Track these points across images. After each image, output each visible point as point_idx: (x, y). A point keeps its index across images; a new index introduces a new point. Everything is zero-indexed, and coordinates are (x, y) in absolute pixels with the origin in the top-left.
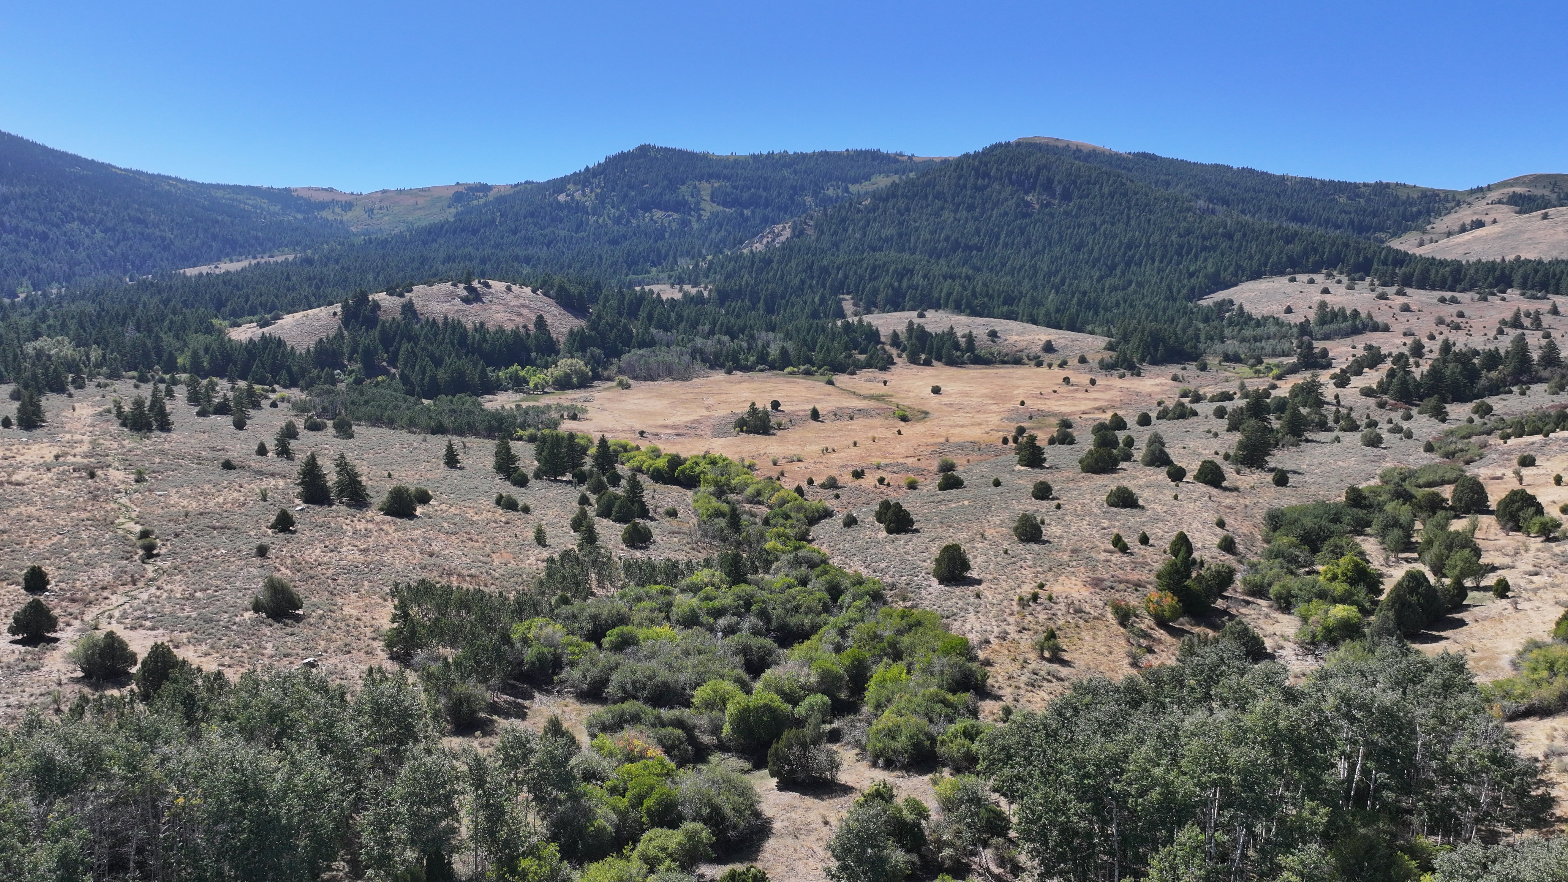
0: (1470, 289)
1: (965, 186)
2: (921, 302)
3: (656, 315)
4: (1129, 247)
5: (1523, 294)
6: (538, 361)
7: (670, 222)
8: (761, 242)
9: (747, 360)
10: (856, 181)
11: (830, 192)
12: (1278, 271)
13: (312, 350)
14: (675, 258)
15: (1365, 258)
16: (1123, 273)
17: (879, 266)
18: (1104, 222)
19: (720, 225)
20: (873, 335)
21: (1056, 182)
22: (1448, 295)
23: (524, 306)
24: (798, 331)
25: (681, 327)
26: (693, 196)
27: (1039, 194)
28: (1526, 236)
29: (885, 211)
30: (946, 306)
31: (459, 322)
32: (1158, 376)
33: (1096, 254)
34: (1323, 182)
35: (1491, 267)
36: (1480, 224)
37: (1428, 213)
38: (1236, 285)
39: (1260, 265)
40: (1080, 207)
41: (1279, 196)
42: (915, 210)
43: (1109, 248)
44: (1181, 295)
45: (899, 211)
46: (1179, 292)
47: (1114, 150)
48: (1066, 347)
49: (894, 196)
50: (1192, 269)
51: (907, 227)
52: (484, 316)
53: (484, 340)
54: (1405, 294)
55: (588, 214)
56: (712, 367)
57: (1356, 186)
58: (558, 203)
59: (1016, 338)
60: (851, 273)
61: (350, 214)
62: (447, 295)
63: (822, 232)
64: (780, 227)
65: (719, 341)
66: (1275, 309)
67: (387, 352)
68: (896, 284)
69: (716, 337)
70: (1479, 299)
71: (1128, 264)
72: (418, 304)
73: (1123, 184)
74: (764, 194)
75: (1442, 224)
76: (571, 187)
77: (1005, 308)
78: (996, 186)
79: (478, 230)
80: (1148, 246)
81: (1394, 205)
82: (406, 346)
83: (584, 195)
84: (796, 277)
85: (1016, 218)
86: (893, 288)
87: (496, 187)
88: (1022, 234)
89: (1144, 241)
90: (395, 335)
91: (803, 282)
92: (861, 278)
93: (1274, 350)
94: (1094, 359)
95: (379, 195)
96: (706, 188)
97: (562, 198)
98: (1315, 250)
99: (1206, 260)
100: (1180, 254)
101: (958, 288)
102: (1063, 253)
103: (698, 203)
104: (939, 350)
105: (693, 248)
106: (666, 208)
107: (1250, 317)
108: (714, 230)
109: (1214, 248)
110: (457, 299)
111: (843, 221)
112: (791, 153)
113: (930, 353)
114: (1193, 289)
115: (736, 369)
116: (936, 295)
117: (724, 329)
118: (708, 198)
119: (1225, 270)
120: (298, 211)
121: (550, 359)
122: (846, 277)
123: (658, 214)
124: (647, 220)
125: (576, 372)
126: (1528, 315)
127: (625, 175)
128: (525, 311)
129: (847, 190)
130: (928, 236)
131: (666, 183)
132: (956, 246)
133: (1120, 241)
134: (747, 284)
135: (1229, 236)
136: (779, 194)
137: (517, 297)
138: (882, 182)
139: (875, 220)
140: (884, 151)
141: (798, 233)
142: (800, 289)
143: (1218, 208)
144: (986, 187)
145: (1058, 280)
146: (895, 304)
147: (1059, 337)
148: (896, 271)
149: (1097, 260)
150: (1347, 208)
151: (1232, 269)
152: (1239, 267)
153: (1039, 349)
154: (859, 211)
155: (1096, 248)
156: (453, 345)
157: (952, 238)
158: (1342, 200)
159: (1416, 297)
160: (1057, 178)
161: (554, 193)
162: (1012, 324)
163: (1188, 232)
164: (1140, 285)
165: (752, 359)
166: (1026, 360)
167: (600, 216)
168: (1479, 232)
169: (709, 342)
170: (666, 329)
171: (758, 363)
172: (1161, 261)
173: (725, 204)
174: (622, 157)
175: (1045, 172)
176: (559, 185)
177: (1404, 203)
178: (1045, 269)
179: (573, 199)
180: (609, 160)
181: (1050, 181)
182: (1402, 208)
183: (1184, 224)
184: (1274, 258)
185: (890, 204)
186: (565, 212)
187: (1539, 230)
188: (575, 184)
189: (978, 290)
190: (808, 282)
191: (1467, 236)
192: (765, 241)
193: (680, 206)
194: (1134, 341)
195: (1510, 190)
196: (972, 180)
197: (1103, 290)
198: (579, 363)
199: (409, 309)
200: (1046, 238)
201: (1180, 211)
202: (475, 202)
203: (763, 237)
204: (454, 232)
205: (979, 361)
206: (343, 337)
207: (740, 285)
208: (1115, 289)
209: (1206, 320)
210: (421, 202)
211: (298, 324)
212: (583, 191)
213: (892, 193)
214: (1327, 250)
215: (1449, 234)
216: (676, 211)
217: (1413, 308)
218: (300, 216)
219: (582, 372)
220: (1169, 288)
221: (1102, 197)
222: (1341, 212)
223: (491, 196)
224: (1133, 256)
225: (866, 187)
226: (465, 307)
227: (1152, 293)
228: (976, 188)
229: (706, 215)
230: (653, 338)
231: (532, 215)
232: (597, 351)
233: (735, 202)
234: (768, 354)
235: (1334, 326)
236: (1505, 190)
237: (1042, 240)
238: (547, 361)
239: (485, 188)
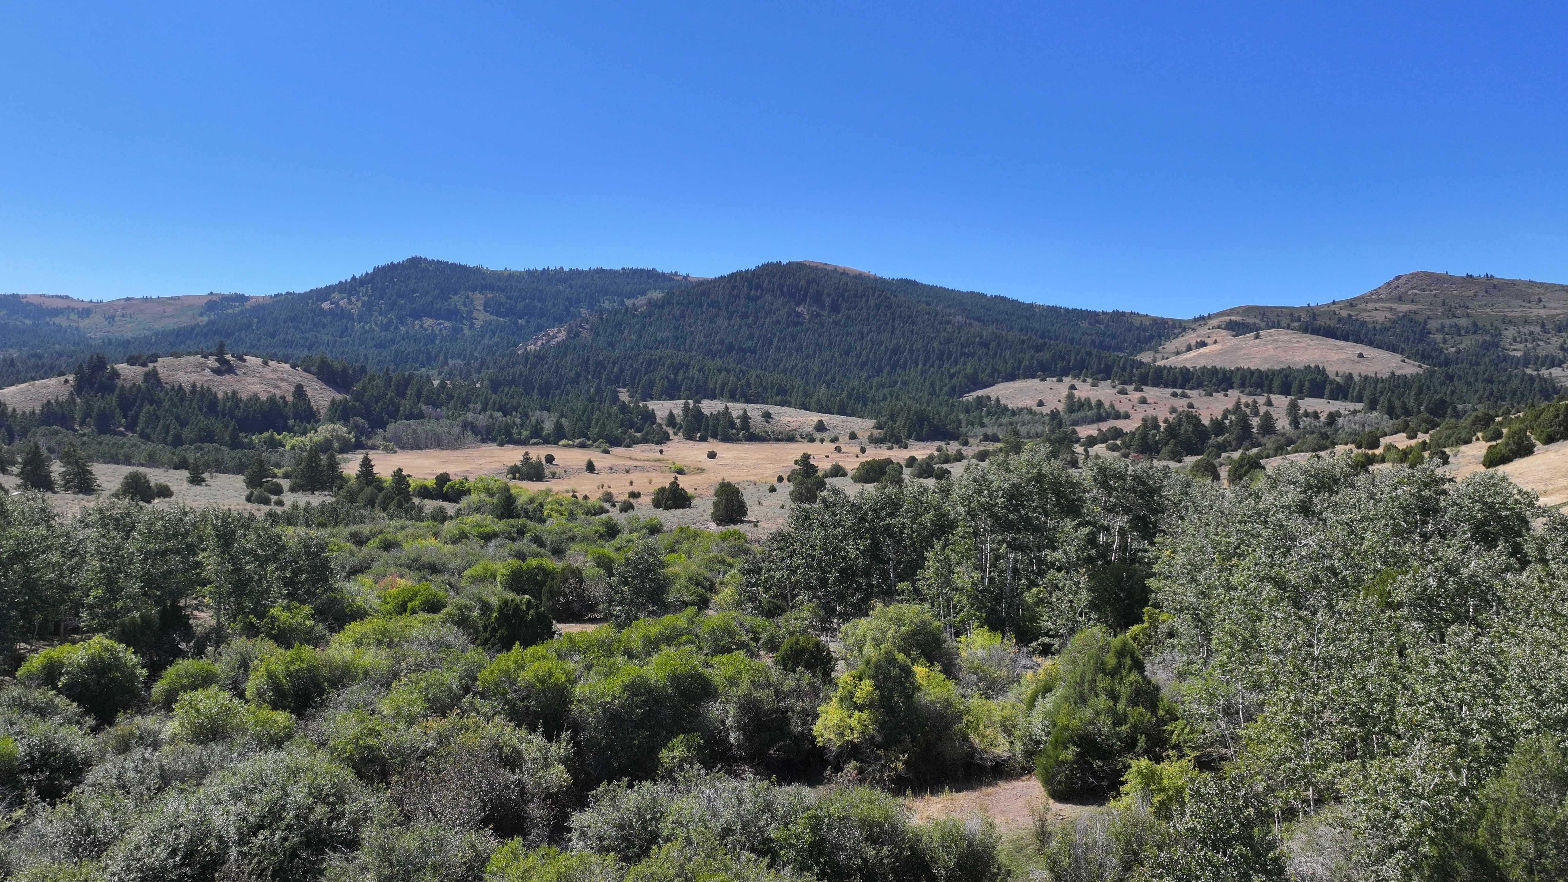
0: (1197, 388)
1: (738, 296)
2: (697, 392)
3: (424, 392)
4: (895, 351)
5: (1242, 392)
6: (296, 428)
7: (441, 330)
8: (535, 344)
9: (520, 434)
10: (631, 296)
11: (606, 305)
12: (1030, 374)
13: (37, 411)
14: (446, 358)
15: (1106, 364)
16: (889, 374)
17: (655, 360)
18: (870, 331)
19: (494, 333)
20: (650, 417)
21: (825, 296)
22: (1179, 391)
23: (282, 380)
24: (573, 411)
25: (451, 404)
26: (465, 306)
27: (809, 305)
28: (1242, 352)
29: (660, 317)
30: (721, 395)
31: (209, 389)
32: (924, 448)
33: (863, 358)
34: (1067, 310)
35: (1214, 371)
36: (1203, 344)
37: (1159, 336)
38: (993, 385)
39: (1013, 368)
40: (848, 317)
41: (1028, 319)
42: (690, 317)
43: (875, 352)
44: (943, 392)
45: (674, 318)
46: (941, 389)
47: (879, 275)
48: (837, 426)
49: (669, 303)
50: (952, 371)
51: (682, 331)
52: (237, 387)
53: (237, 406)
54: (1142, 390)
55: (354, 321)
56: (484, 441)
57: (1096, 314)
58: (321, 309)
59: (789, 419)
60: (627, 367)
61: (87, 321)
62: (196, 366)
63: (598, 334)
64: (555, 330)
65: (491, 416)
66: (1030, 402)
67: (125, 417)
68: (672, 376)
69: (488, 413)
70: (1206, 395)
71: (894, 368)
72: (163, 373)
73: (887, 298)
74: (539, 305)
75: (1171, 346)
76: (336, 296)
77: (779, 398)
78: (769, 297)
79: (232, 334)
80: (911, 351)
81: (1130, 330)
82: (147, 408)
83: (350, 303)
84: (571, 370)
85: (788, 326)
86: (669, 380)
87: (253, 297)
88: (794, 340)
89: (908, 347)
90: (135, 400)
91: (578, 375)
92: (637, 371)
93: (1028, 433)
94: (863, 436)
95: (122, 302)
96: (479, 299)
97: (326, 305)
98: (1062, 358)
99: (965, 364)
100: (941, 359)
101: (732, 378)
102: (833, 356)
103: (471, 312)
104: (715, 427)
105: (464, 350)
106: (437, 317)
107: (1006, 408)
108: (487, 336)
109: (972, 355)
110: (207, 370)
111: (619, 324)
112: (566, 269)
113: (706, 430)
114: (953, 388)
115: (509, 442)
116: (711, 386)
117: (497, 407)
118: (481, 308)
119: (983, 372)
120: (27, 317)
121: (309, 427)
122: (622, 370)
123: (428, 322)
124: (417, 327)
125: (338, 438)
126: (1247, 405)
127: (395, 284)
128: (283, 384)
129: (623, 303)
130: (703, 339)
131: (437, 292)
132: (730, 348)
133: (886, 347)
134: (521, 375)
135: (986, 345)
136: (554, 305)
137: (274, 371)
138: (656, 295)
139: (651, 324)
140: (659, 270)
141: (574, 334)
142: (576, 381)
143: (975, 323)
144: (759, 298)
145: (829, 377)
146: (671, 394)
147: (829, 420)
148: (671, 365)
149: (865, 364)
150: (1089, 331)
151: (988, 371)
152: (994, 370)
153: (811, 428)
154: (634, 316)
155: (864, 353)
156: (201, 410)
157: (727, 341)
158: (1085, 324)
159: (1151, 393)
160: (826, 291)
161: (317, 301)
162: (785, 409)
163: (948, 341)
164: (905, 383)
165: (525, 433)
166: (799, 438)
167: (367, 323)
168: (1203, 350)
169: (481, 417)
170: (436, 406)
171: (532, 437)
172: (924, 365)
173: (498, 314)
174: (392, 267)
175: (814, 285)
176: (323, 294)
177: (1138, 328)
178: (816, 369)
179: (337, 305)
180: (377, 270)
181: (819, 294)
182: (1136, 332)
183: (944, 334)
184: (1026, 362)
185: (666, 311)
186: (329, 319)
187: (1253, 347)
188: (340, 292)
189: (752, 382)
190: (584, 374)
191: (1192, 354)
192: (539, 343)
193: (451, 314)
194: (900, 421)
195: (1228, 318)
196: (745, 290)
197: (871, 388)
198: (341, 429)
199: (152, 376)
200: (817, 344)
201: (940, 323)
202: (230, 311)
203: (537, 339)
204: (206, 335)
205: (753, 438)
206: (75, 404)
207: (514, 376)
208: (882, 386)
209: (967, 411)
210: (169, 310)
211: (21, 392)
212: (349, 299)
213: (666, 303)
214: (1072, 358)
215: (1178, 353)
216: (447, 318)
217: (1149, 401)
218: (28, 322)
219: (344, 438)
220: (932, 385)
221: (868, 309)
222: (1083, 334)
223: (248, 305)
224: (898, 361)
225: (641, 300)
226: (216, 377)
227: (917, 389)
228: (749, 298)
229: (478, 324)
230: (421, 412)
231: (293, 320)
232: (360, 421)
233: (510, 312)
234: (542, 429)
235: (1081, 414)
236: (1223, 319)
237: (813, 346)
238: (305, 428)
239: (241, 298)
